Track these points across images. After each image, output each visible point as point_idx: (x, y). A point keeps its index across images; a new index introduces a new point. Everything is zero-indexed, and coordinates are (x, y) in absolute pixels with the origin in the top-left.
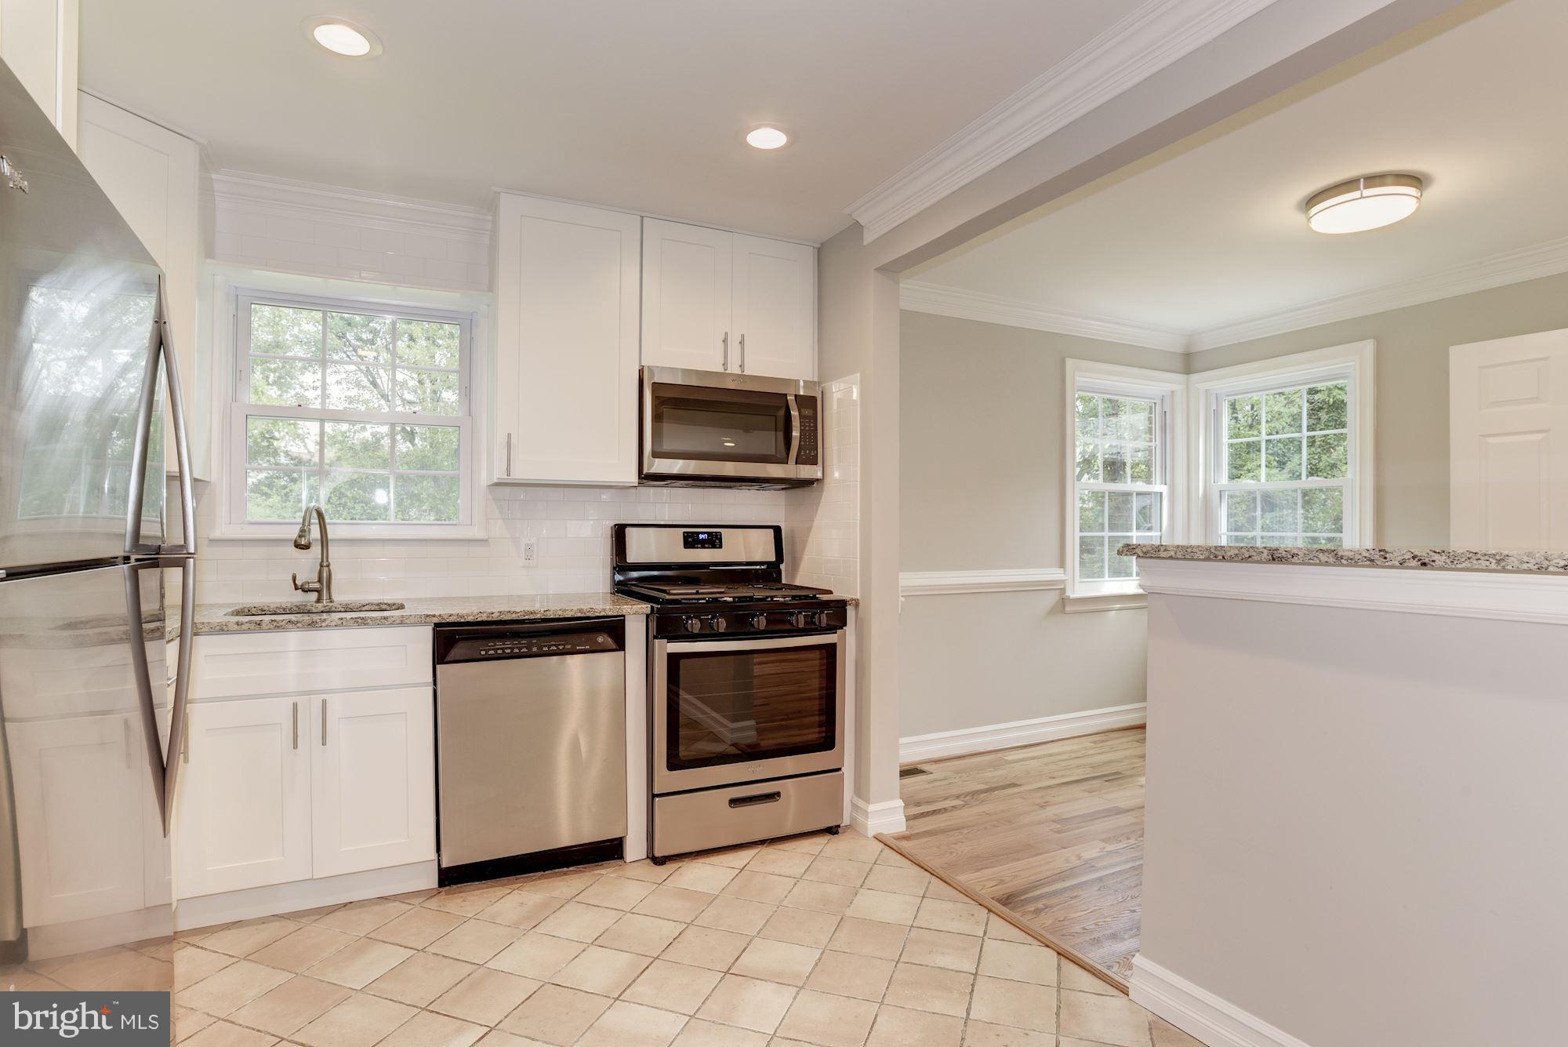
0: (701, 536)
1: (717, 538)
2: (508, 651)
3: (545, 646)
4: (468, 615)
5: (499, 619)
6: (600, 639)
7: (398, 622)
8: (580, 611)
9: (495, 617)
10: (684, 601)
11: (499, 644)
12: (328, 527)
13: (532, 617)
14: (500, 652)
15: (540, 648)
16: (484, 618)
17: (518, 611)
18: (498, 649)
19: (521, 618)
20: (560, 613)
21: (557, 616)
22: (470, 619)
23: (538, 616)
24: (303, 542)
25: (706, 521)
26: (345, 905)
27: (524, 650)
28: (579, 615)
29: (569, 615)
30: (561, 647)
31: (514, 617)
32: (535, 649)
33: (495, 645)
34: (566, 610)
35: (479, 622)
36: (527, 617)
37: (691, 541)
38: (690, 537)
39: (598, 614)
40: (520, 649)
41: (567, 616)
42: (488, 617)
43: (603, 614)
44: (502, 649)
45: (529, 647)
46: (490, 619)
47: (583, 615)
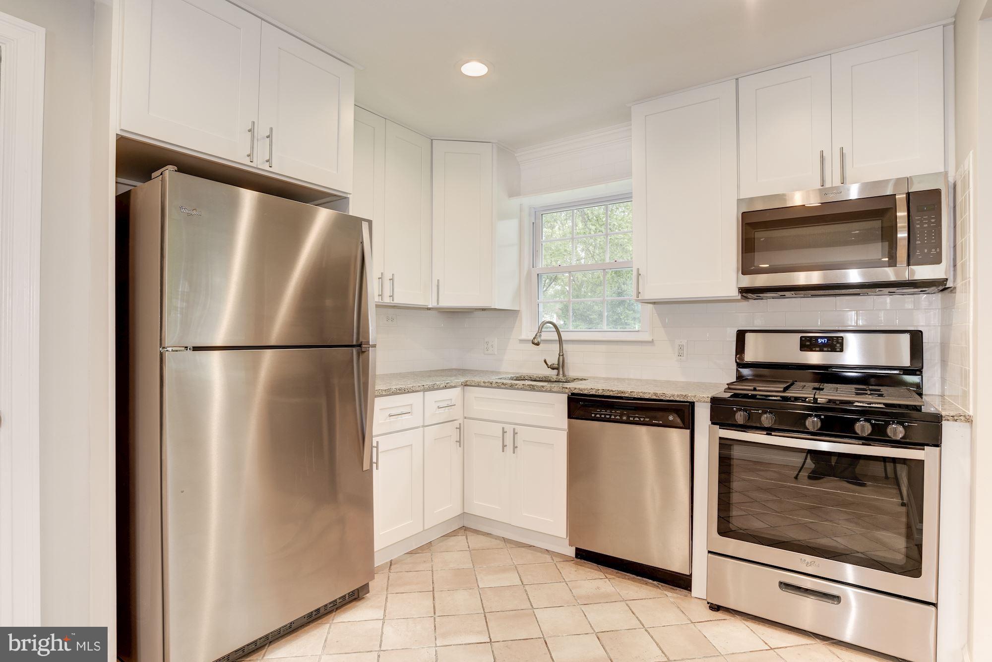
0: (820, 341)
1: (838, 343)
2: (608, 417)
3: (632, 417)
4: (585, 390)
5: (602, 394)
6: (671, 418)
7: (548, 390)
8: (655, 394)
9: (600, 393)
10: (758, 397)
11: (603, 412)
12: (561, 333)
13: (622, 395)
14: (603, 416)
15: (628, 417)
16: (593, 392)
17: (614, 390)
18: (602, 414)
19: (616, 395)
20: (641, 394)
21: (639, 397)
22: (586, 392)
23: (627, 395)
24: (536, 341)
25: (838, 326)
26: (531, 546)
27: (618, 417)
28: (654, 397)
29: (647, 396)
30: (642, 419)
31: (611, 394)
32: (625, 418)
33: (601, 411)
34: (645, 393)
35: (590, 395)
36: (619, 395)
37: (808, 344)
38: (808, 341)
39: (668, 399)
40: (615, 416)
41: (646, 397)
42: (596, 392)
43: (672, 398)
44: (605, 415)
45: (621, 416)
46: (597, 394)
47: (657, 398)
